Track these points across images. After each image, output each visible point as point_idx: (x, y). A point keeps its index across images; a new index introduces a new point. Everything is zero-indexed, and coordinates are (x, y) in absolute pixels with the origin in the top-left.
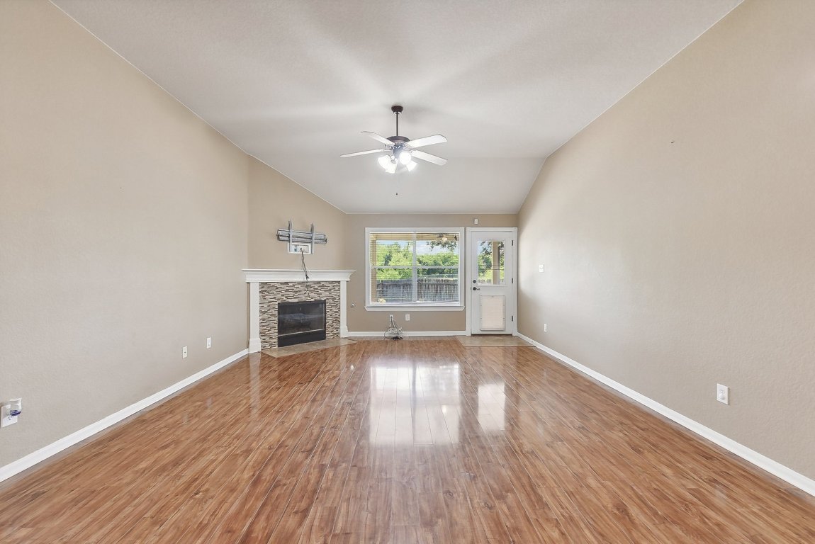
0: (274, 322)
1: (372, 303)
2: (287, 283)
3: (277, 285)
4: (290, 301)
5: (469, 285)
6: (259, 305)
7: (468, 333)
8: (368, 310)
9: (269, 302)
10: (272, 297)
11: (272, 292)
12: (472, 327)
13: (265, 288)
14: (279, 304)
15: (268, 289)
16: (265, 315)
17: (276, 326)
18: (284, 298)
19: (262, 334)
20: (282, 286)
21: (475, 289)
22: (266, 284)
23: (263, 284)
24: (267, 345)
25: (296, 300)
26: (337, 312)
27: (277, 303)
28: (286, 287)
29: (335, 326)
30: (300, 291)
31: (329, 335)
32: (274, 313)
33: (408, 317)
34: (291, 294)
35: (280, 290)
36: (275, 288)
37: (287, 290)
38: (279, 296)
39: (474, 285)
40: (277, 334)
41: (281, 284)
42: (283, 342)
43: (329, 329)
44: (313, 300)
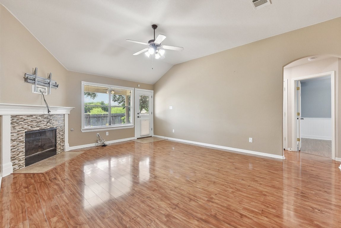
0: (22, 147)
1: (86, 127)
2: (32, 116)
3: (24, 117)
4: (34, 129)
5: (136, 115)
6: (10, 135)
7: (135, 138)
8: (83, 131)
9: (18, 131)
10: (21, 127)
11: (21, 123)
12: (137, 135)
13: (15, 120)
14: (26, 132)
15: (17, 121)
16: (15, 142)
17: (24, 150)
18: (29, 127)
19: (13, 158)
20: (28, 118)
21: (138, 117)
22: (16, 116)
23: (13, 117)
24: (17, 167)
25: (38, 129)
26: (63, 135)
27: (24, 132)
28: (30, 119)
29: (62, 144)
30: (41, 121)
31: (58, 151)
32: (22, 139)
33: (107, 134)
34: (34, 124)
35: (27, 121)
36: (23, 120)
37: (32, 121)
38: (26, 126)
39: (138, 115)
40: (24, 157)
41: (28, 116)
42: (29, 162)
43: (58, 147)
44: (49, 128)
